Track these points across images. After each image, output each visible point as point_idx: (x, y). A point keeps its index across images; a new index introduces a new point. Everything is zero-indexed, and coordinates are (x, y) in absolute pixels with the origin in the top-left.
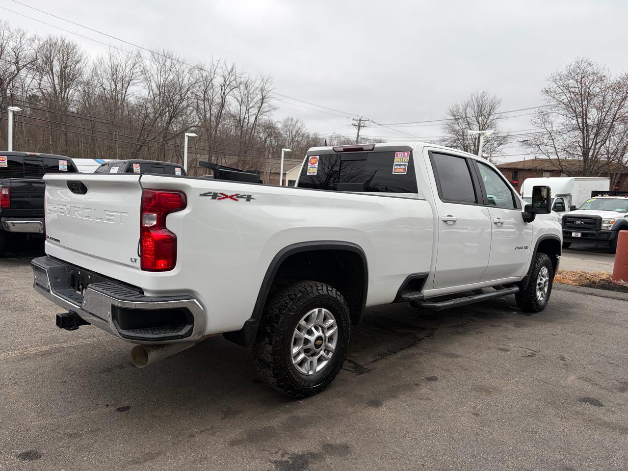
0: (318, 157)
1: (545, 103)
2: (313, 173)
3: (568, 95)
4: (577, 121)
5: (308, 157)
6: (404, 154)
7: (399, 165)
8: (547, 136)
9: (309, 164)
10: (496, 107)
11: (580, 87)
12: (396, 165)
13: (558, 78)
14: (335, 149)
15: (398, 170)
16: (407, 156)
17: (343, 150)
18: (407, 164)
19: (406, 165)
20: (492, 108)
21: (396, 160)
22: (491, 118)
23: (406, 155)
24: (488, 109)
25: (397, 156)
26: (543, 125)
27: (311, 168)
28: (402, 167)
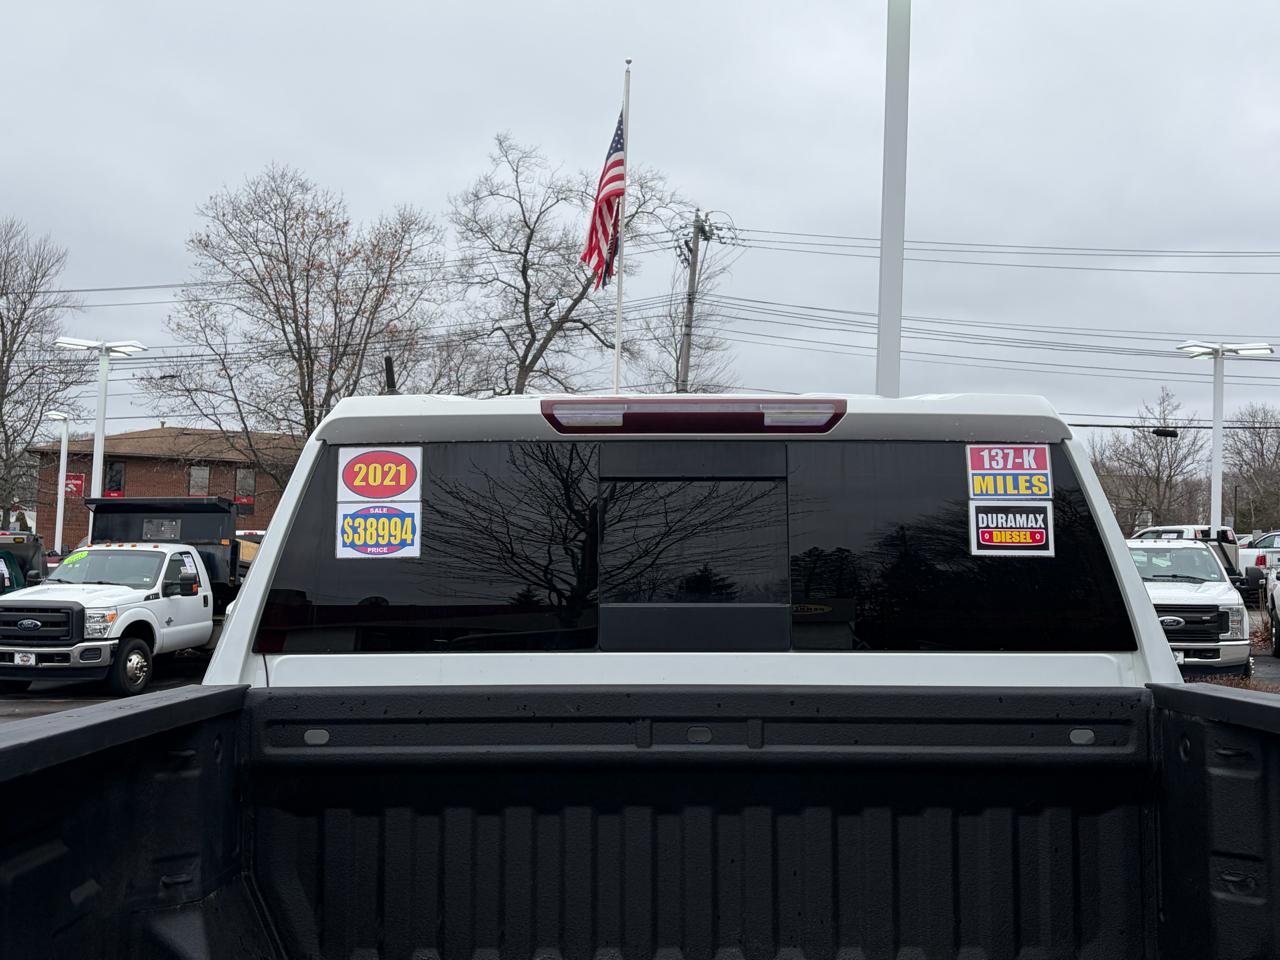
0: (415, 455)
1: (199, 275)
2: (391, 547)
3: (258, 260)
4: (284, 330)
5: (329, 452)
6: (1018, 453)
7: (1006, 510)
8: (212, 367)
9: (343, 492)
10: (53, 271)
11: (283, 243)
12: (979, 510)
13: (229, 209)
14: (558, 413)
15: (998, 537)
16: (1041, 465)
17: (619, 421)
18: (1049, 506)
19: (1043, 510)
20: (40, 271)
21: (976, 483)
22: (37, 301)
23: (1028, 458)
24: (24, 274)
25: (978, 463)
26: (201, 335)
27: (365, 514)
28: (1021, 520)
